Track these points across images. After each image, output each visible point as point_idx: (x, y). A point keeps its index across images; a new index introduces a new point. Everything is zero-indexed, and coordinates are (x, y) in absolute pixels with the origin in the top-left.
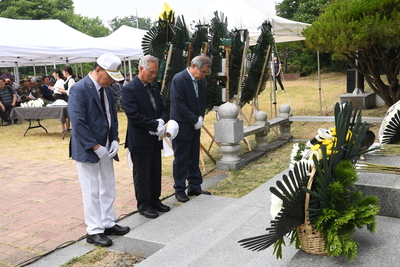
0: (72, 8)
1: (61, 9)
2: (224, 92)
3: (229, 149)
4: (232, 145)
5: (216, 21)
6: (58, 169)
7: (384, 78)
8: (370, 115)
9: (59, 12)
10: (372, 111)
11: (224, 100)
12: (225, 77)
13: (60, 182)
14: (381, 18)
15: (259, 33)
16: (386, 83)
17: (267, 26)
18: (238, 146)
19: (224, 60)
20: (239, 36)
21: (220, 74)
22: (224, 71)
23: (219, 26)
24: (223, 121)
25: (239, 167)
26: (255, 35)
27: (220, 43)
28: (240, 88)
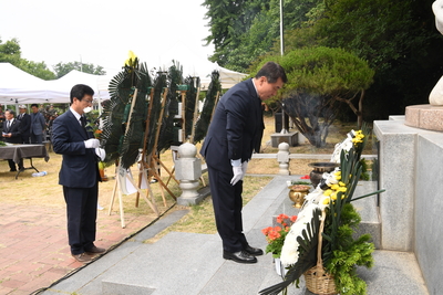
0: (19, 53)
1: (8, 53)
2: (181, 132)
3: (190, 185)
4: (192, 182)
5: (173, 69)
6: (15, 211)
7: (307, 120)
8: (298, 152)
9: (6, 56)
10: (299, 148)
11: (180, 140)
12: (181, 120)
13: (19, 224)
14: (307, 72)
15: (209, 80)
16: (309, 125)
17: (216, 74)
18: (197, 183)
19: (180, 104)
20: (193, 82)
21: (177, 117)
22: (181, 114)
23: (175, 74)
24: (183, 160)
25: (198, 202)
26: (206, 82)
27: (177, 88)
28: (193, 129)
